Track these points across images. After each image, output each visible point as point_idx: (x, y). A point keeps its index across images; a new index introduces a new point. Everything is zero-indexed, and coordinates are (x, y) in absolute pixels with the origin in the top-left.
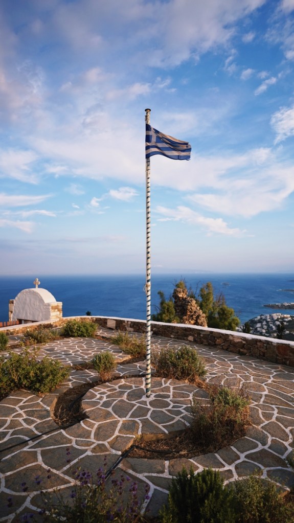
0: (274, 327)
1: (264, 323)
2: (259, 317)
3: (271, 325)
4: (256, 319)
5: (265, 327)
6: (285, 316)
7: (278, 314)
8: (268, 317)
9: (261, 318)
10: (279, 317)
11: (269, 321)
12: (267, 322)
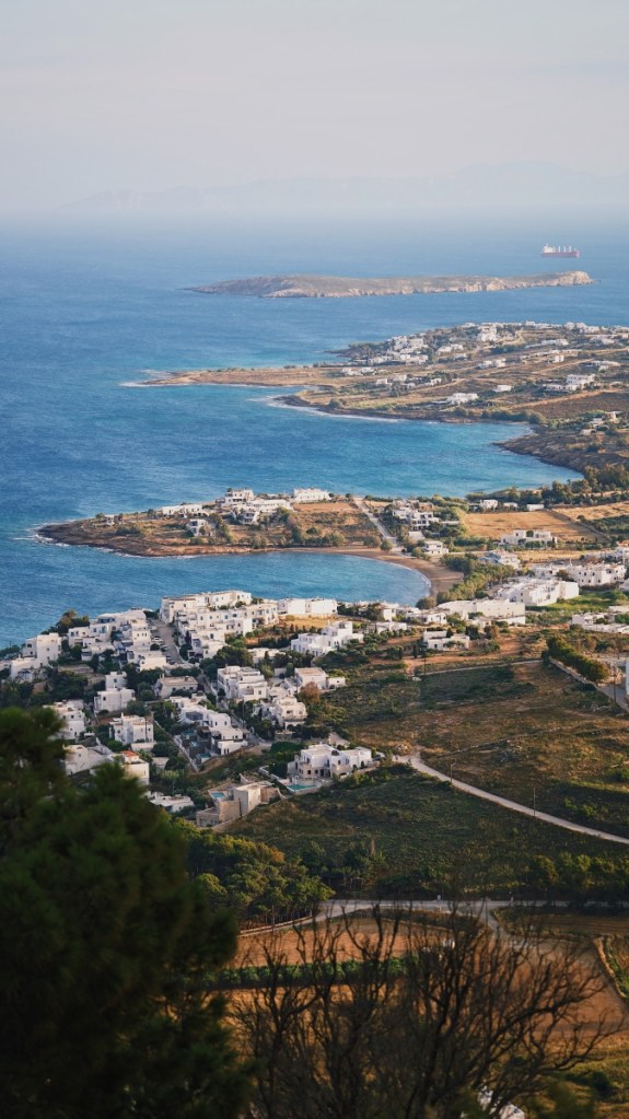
0: (220, 722)
1: (115, 694)
2: (47, 646)
3: (189, 706)
4: (17, 665)
5: (137, 728)
6: (297, 608)
7: (225, 598)
8: (140, 636)
9: (72, 654)
10: (247, 627)
11: (154, 675)
12: (141, 682)
